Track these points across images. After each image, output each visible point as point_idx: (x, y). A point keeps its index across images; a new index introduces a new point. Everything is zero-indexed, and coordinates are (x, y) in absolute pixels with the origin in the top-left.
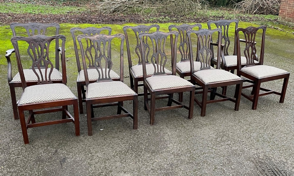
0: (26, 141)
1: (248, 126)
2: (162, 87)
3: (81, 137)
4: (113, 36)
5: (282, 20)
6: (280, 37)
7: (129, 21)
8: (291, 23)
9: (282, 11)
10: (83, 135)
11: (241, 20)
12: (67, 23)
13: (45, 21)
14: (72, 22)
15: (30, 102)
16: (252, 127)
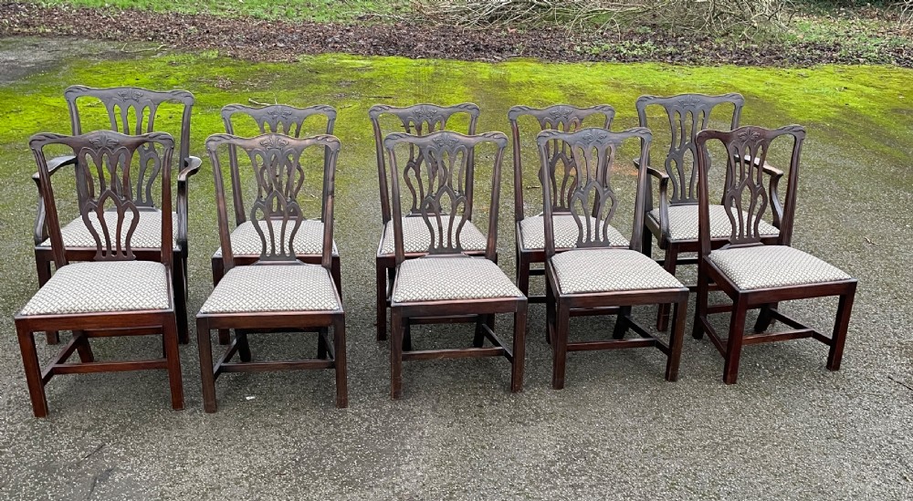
0: (40, 408)
1: (672, 435)
2: (423, 294)
3: (185, 415)
4: (308, 141)
7: (525, 52)
10: (191, 410)
11: (893, 62)
12: (343, 52)
13: (282, 45)
14: (356, 51)
15: (49, 311)
16: (682, 440)
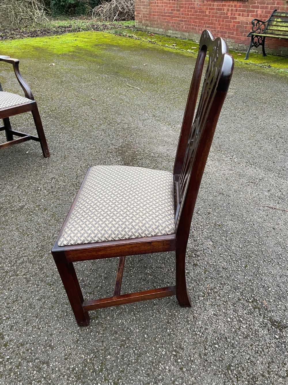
5: (139, 25)
6: (131, 47)
8: (148, 28)
9: (137, 13)
